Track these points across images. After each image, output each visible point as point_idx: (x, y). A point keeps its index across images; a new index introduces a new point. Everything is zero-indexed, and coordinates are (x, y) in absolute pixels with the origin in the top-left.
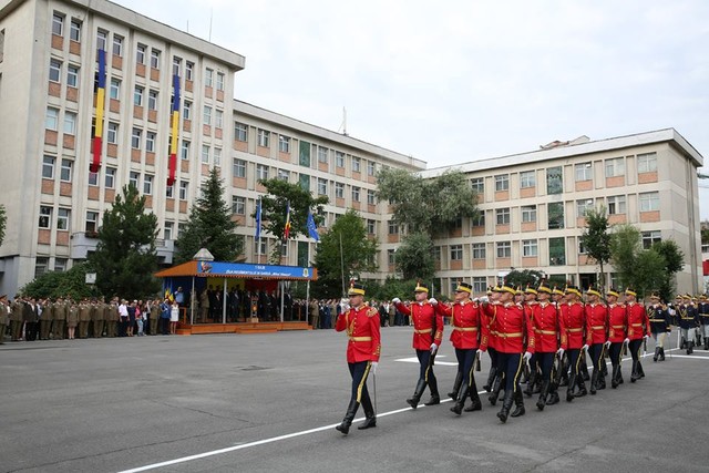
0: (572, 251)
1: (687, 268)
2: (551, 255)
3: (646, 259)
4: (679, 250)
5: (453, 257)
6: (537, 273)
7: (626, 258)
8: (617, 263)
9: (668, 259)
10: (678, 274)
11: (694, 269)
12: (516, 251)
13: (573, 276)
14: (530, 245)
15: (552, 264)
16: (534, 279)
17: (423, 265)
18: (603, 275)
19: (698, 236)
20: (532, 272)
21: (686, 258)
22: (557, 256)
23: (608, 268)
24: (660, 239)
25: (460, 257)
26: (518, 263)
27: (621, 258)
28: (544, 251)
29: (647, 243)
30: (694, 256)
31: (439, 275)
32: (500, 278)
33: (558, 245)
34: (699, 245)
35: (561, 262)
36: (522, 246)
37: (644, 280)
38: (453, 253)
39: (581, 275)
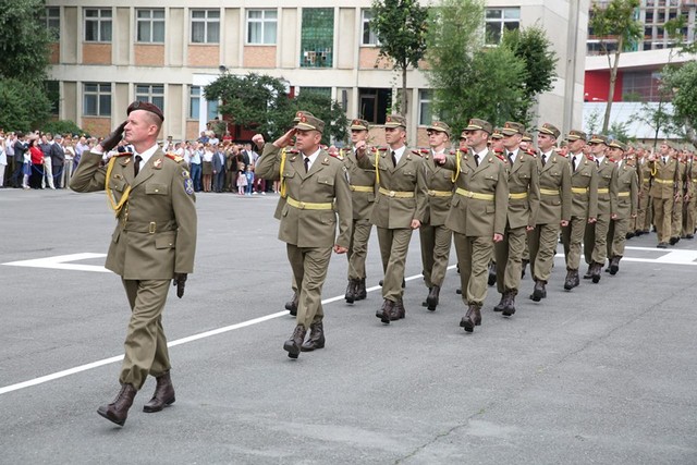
0: (347, 37)
1: (558, 85)
2: (306, 45)
3: (489, 64)
4: (549, 49)
5: (90, 35)
6: (276, 83)
7: (453, 58)
8: (436, 69)
9: (529, 67)
10: (543, 98)
11: (570, 88)
12: (232, 32)
13: (345, 92)
14: (262, 19)
15: (305, 63)
16: (268, 95)
17: (20, 49)
18: (405, 92)
19: (584, 22)
20: (266, 79)
21: (560, 68)
22: (318, 52)
23: (418, 79)
24: (516, 25)
25: (107, 35)
26: (235, 57)
27: (445, 60)
28: (290, 32)
29: (493, 29)
30: (572, 61)
31: (56, 73)
32: (193, 88)
33: (319, 24)
34: (584, 39)
35: (322, 61)
36: (244, 20)
37: (482, 105)
38: (90, 27)
39: (362, 91)
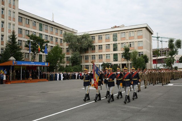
0: (119, 57)
1: (149, 62)
2: (114, 59)
3: (139, 60)
4: (148, 57)
5: (86, 59)
6: (110, 64)
7: (134, 59)
8: (132, 61)
9: (145, 60)
10: (147, 64)
11: (151, 62)
12: (104, 58)
13: (120, 64)
14: (108, 56)
15: (114, 61)
16: (109, 65)
17: (78, 61)
18: (128, 64)
19: (152, 53)
20: (109, 63)
21: (149, 59)
22: (116, 59)
23: (130, 62)
24: (143, 54)
25: (88, 59)
26: (105, 60)
27: (133, 59)
28: (112, 57)
29: (140, 55)
30: (151, 59)
31: (81, 64)
32: (99, 65)
33: (116, 55)
34: (152, 55)
35: (116, 60)
36: (106, 56)
37: (139, 65)
38: (86, 58)
39: (122, 64)
